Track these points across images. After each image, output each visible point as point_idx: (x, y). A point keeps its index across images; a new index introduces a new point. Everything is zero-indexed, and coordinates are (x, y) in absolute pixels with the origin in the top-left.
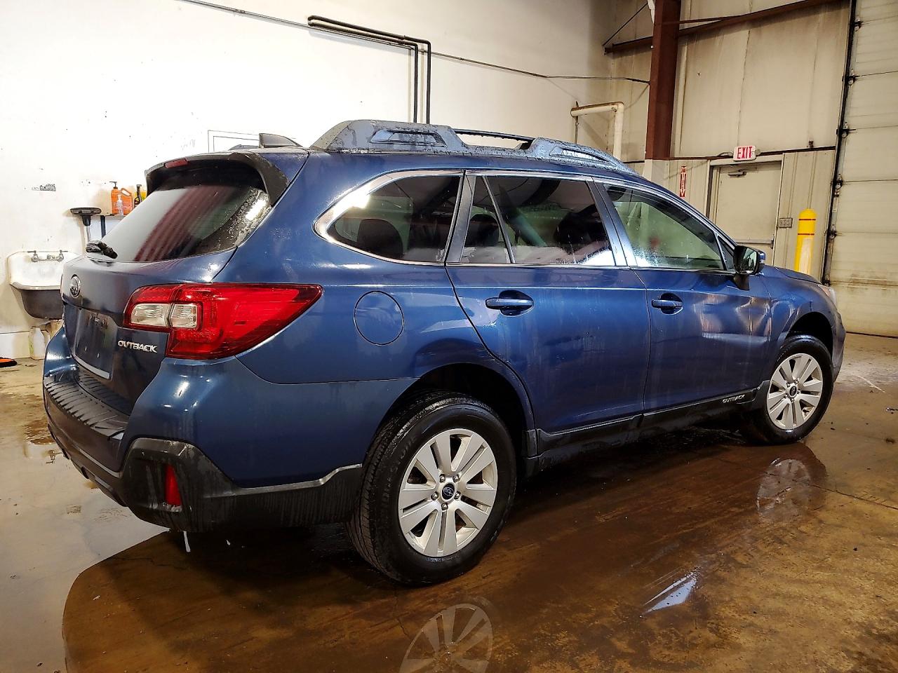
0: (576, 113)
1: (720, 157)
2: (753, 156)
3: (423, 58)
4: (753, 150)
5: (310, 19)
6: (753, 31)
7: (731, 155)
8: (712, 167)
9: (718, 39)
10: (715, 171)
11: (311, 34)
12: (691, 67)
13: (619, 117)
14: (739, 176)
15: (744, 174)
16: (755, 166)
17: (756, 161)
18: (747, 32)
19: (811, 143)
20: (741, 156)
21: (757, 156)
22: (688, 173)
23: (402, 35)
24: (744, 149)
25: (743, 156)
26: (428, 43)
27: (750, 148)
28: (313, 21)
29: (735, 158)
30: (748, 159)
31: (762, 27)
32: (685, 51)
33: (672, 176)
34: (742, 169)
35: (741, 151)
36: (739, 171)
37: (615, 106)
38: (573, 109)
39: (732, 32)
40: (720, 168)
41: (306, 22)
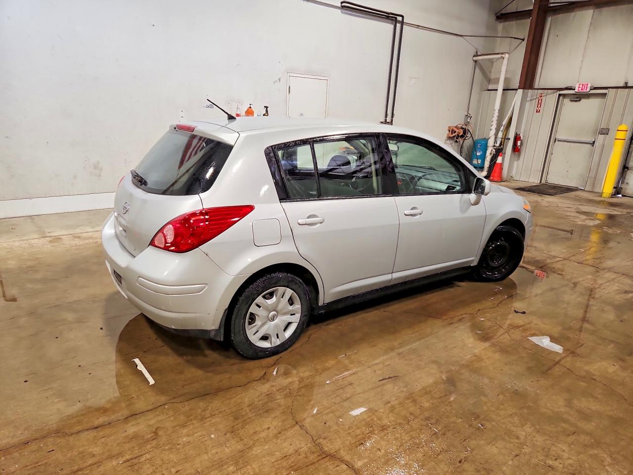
0: (475, 58)
1: (567, 89)
2: (588, 90)
3: (398, 26)
4: (589, 86)
5: (342, 3)
6: (596, 10)
7: (573, 88)
8: (560, 95)
9: (573, 14)
10: (561, 98)
11: (342, 13)
12: (552, 31)
13: (505, 62)
14: (576, 101)
15: (580, 100)
16: (587, 96)
17: (590, 92)
18: (592, 11)
19: (626, 83)
20: (580, 89)
21: (591, 90)
22: (544, 98)
23: (389, 11)
24: (583, 85)
25: (582, 89)
26: (403, 17)
27: (587, 84)
28: (343, 4)
29: (576, 90)
30: (585, 91)
31: (602, 9)
32: (549, 20)
33: (533, 99)
34: (578, 97)
35: (581, 86)
36: (577, 98)
37: (503, 55)
38: (474, 56)
39: (581, 10)
40: (564, 96)
41: (339, 5)
